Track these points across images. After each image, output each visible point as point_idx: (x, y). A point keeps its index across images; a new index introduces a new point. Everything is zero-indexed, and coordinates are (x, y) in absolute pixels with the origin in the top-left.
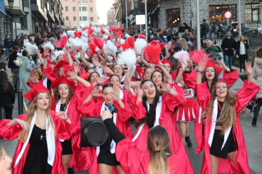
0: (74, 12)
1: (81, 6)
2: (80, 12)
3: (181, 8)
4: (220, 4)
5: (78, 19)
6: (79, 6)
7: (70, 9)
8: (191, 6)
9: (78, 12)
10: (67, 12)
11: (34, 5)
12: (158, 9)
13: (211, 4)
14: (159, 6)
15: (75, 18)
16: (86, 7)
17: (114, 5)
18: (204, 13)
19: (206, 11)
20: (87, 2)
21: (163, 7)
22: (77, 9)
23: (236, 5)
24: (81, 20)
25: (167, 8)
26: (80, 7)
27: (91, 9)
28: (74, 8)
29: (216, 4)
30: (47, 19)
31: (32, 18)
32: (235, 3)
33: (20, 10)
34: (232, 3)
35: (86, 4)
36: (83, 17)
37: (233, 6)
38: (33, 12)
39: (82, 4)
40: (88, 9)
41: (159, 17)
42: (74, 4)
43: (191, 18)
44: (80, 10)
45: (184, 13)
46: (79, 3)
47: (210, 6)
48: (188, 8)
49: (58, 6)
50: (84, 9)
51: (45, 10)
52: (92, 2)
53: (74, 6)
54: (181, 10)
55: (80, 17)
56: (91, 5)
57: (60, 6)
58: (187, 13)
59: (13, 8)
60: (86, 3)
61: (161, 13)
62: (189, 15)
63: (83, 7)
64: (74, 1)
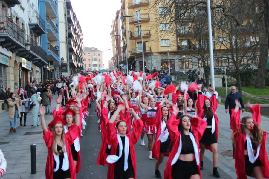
0: (89, 62)
1: (94, 58)
2: (93, 62)
3: (147, 61)
4: (166, 59)
6: (92, 58)
7: (87, 60)
8: (151, 60)
10: (85, 62)
11: (71, 60)
12: (135, 61)
13: (162, 59)
14: (135, 60)
15: (90, 65)
16: (96, 59)
17: (113, 57)
18: (158, 64)
19: (159, 62)
20: (97, 56)
21: (138, 60)
22: (91, 60)
23: (174, 60)
25: (140, 61)
26: (93, 59)
27: (99, 60)
28: (89, 60)
29: (164, 59)
30: (76, 67)
31: (70, 66)
32: (174, 59)
33: (66, 63)
34: (172, 59)
36: (95, 65)
37: (173, 60)
38: (70, 63)
40: (97, 60)
41: (136, 65)
42: (90, 57)
43: (152, 66)
45: (148, 64)
47: (161, 60)
48: (150, 61)
49: (81, 59)
50: (95, 60)
51: (76, 62)
54: (147, 62)
55: (93, 65)
56: (99, 57)
57: (82, 59)
58: (150, 64)
59: (64, 62)
61: (137, 63)
62: (151, 65)
63: (94, 59)
64: (89, 55)
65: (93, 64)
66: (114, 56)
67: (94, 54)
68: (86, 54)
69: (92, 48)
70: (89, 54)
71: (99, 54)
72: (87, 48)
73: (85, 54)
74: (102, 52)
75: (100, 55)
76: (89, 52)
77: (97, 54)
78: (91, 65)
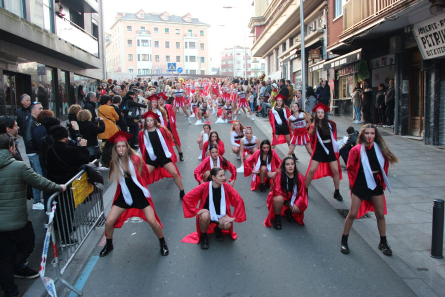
0: (178, 49)
1: (188, 41)
2: (185, 50)
5: (182, 59)
6: (185, 41)
7: (173, 45)
9: (184, 49)
10: (167, 49)
15: (178, 58)
16: (194, 43)
20: (196, 36)
22: (182, 45)
24: (187, 61)
26: (186, 43)
27: (202, 45)
28: (178, 44)
35: (195, 38)
36: (191, 57)
39: (190, 39)
40: (198, 45)
42: (179, 39)
44: (186, 47)
46: (185, 37)
50: (192, 45)
52: (203, 35)
53: (178, 42)
55: (186, 57)
56: (202, 40)
60: (194, 36)
63: (190, 43)
64: (179, 34)
65: (185, 55)
66: (262, 14)
67: (190, 31)
68: (169, 30)
69: (185, 16)
70: (177, 32)
71: (202, 32)
72: (174, 15)
73: (167, 30)
74: (209, 26)
75: (204, 33)
76: (178, 26)
77: (196, 30)
78: (181, 59)
